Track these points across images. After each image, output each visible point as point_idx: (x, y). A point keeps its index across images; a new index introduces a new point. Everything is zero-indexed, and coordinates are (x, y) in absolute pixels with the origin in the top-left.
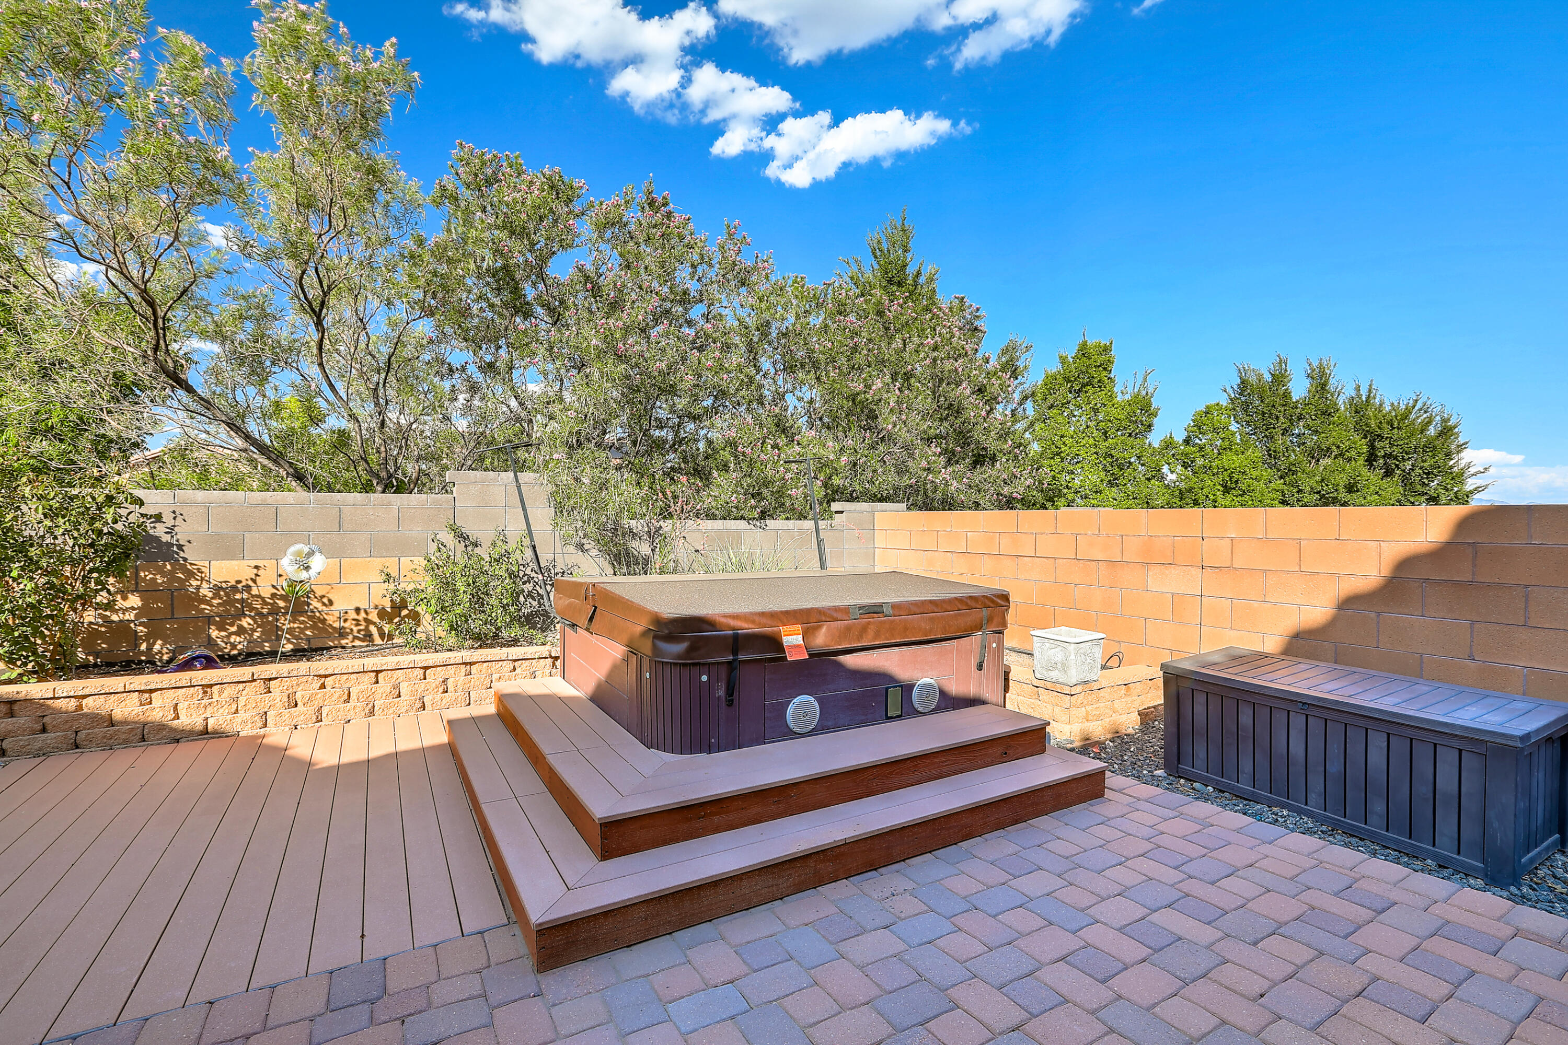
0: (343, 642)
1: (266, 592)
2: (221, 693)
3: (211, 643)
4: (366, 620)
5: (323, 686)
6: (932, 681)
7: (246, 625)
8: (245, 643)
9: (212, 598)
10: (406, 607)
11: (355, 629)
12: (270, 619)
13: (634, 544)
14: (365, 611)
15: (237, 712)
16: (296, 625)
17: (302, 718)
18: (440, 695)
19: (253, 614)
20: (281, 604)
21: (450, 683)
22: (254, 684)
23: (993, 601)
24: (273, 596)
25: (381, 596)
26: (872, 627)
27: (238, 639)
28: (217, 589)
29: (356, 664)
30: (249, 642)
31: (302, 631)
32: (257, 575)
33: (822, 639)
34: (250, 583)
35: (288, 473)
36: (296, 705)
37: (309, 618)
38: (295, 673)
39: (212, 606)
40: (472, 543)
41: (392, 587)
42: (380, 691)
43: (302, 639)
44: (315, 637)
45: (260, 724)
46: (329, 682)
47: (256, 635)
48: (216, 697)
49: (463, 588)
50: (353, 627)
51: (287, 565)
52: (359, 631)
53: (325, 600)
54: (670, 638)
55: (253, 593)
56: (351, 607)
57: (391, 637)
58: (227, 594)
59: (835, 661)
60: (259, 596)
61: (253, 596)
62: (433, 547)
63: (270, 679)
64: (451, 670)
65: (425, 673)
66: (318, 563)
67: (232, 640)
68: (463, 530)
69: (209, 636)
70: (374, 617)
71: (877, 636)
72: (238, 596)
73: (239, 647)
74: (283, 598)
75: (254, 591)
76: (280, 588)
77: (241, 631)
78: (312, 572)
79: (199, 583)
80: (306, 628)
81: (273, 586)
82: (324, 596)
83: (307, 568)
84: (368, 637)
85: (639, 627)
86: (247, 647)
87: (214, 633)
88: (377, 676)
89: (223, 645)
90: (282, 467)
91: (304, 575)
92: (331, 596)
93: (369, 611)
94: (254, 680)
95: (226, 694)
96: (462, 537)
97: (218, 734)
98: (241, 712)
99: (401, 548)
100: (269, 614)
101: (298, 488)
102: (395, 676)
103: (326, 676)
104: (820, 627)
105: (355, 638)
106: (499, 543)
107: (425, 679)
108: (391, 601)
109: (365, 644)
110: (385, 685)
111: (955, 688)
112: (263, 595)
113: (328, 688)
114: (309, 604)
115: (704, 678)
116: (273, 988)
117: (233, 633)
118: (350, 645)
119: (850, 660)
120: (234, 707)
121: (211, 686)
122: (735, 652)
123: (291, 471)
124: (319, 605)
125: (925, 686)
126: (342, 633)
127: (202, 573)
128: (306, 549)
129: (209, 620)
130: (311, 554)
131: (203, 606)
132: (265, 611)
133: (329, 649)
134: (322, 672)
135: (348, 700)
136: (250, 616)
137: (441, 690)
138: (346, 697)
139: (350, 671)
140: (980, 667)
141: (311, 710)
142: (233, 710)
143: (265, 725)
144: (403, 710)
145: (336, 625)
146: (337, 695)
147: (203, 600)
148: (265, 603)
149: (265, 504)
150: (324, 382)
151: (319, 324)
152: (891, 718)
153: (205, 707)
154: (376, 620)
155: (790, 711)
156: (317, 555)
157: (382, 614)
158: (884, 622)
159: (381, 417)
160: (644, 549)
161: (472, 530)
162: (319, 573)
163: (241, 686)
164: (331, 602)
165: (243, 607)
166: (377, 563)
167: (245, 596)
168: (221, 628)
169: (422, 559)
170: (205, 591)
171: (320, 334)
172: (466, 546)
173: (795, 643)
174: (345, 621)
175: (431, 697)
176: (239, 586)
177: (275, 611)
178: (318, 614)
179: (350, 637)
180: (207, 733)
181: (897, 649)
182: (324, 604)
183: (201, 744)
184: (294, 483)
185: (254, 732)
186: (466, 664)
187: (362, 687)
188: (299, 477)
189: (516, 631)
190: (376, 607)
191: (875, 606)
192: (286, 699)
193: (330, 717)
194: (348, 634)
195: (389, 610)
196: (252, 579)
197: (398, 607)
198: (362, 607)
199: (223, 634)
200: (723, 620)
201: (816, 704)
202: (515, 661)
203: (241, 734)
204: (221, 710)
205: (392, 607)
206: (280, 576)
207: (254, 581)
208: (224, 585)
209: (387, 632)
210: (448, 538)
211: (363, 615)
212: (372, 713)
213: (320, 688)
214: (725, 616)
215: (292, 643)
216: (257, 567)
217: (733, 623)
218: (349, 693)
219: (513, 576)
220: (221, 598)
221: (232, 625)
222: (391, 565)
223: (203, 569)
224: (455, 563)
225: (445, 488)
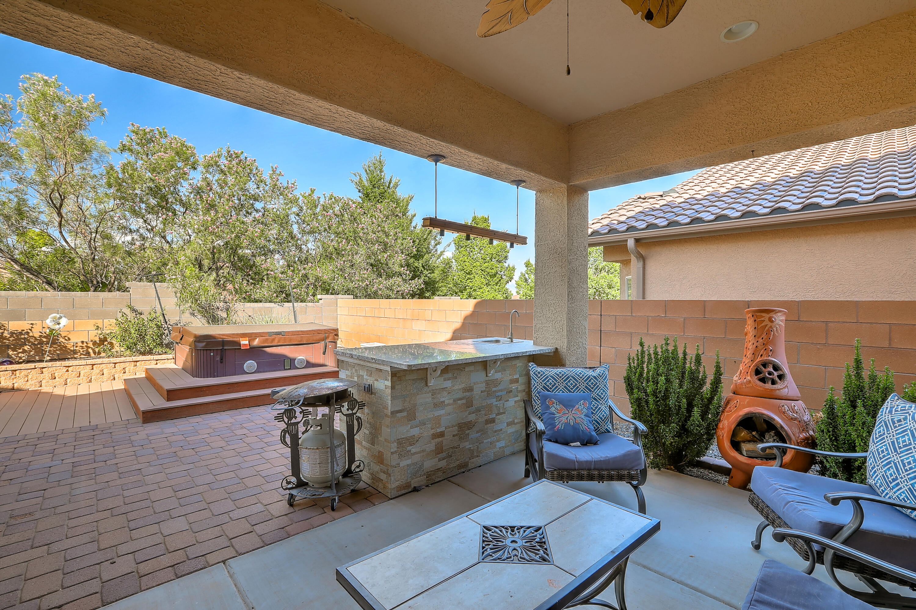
0: (76, 356)
1: (37, 335)
2: (20, 373)
3: (9, 356)
4: (86, 346)
5: (67, 371)
6: (303, 358)
7: (26, 349)
8: (26, 357)
9: (9, 337)
10: (107, 341)
11: (81, 350)
12: (39, 346)
13: (220, 313)
14: (86, 343)
15: (28, 381)
16: (52, 349)
17: (58, 383)
18: (122, 374)
19: (30, 344)
20: (44, 340)
21: (127, 370)
22: (35, 370)
23: (329, 331)
24: (40, 336)
25: (94, 336)
26: (276, 339)
27: (23, 355)
28: (12, 334)
29: (83, 362)
30: (28, 356)
31: (55, 351)
32: (32, 327)
33: (256, 342)
34: (29, 331)
35: (43, 282)
36: (55, 378)
37: (59, 346)
38: (55, 365)
39: (9, 341)
40: (139, 313)
41: (100, 332)
42: (94, 373)
43: (54, 355)
44: (61, 354)
45: (39, 386)
46: (70, 369)
47: (32, 353)
48: (18, 375)
49: (133, 332)
50: (80, 349)
51: (49, 322)
52: (83, 351)
53: (66, 338)
54: (199, 342)
55: (30, 335)
56: (79, 341)
57: (99, 353)
58: (17, 336)
59: (263, 350)
60: (33, 336)
61: (30, 336)
62: (119, 315)
63: (43, 368)
64: (127, 364)
65: (115, 365)
66: (64, 321)
67: (20, 355)
68: (135, 308)
69: (8, 354)
70: (91, 345)
71: (279, 341)
72: (23, 337)
73: (23, 358)
74: (45, 337)
75: (31, 334)
76: (43, 333)
77: (24, 351)
78: (61, 326)
79: (3, 331)
80: (57, 350)
81: (40, 332)
82: (66, 336)
83: (59, 324)
84: (88, 354)
85: (191, 339)
86: (27, 359)
87: (11, 352)
88: (92, 367)
89: (15, 357)
90: (40, 279)
91: (57, 327)
92: (69, 336)
93: (88, 342)
94: (36, 368)
95: (22, 374)
96: (134, 310)
97: (19, 390)
98: (30, 381)
99: (104, 315)
100: (38, 344)
101: (49, 289)
102: (101, 367)
103: (69, 367)
104: (256, 339)
105: (81, 354)
106: (152, 313)
107: (115, 367)
108: (99, 338)
109: (86, 357)
110: (96, 369)
111: (313, 361)
112: (35, 336)
113: (70, 372)
114: (58, 340)
115: (212, 354)
116: (63, 430)
117: (20, 352)
118: (79, 357)
119: (268, 350)
120: (26, 379)
121: (16, 371)
122: (223, 346)
123: (45, 280)
124: (63, 340)
125: (299, 359)
126: (75, 352)
127: (4, 326)
128: (58, 316)
129: (8, 347)
130: (60, 318)
131: (5, 341)
132: (36, 343)
133: (68, 359)
134: (67, 365)
135: (79, 376)
136: (28, 345)
137: (122, 372)
138: (78, 375)
139: (80, 364)
140: (324, 353)
141: (62, 380)
142: (26, 380)
143: (41, 386)
144: (105, 380)
145: (72, 349)
146: (74, 374)
147: (5, 338)
148: (36, 339)
149: (36, 297)
150: (62, 239)
151: (60, 214)
152: (287, 369)
153: (13, 379)
154: (92, 346)
155: (245, 365)
156: (63, 318)
157: (95, 343)
158: (282, 337)
159: (93, 256)
160: (224, 315)
161: (139, 308)
162: (64, 326)
163: (29, 371)
164: (69, 339)
165: (25, 341)
166: (93, 322)
167: (26, 336)
168: (14, 350)
169: (114, 320)
170: (6, 334)
171: (60, 219)
172: (136, 315)
173: (245, 343)
174: (76, 347)
175: (118, 375)
176: (23, 332)
177: (41, 343)
178: (63, 344)
179: (79, 354)
180: (14, 389)
181: (288, 347)
182: (66, 340)
183: (11, 393)
184: (47, 286)
185: (36, 389)
186: (134, 362)
187: (86, 371)
188: (49, 283)
189: (159, 349)
190: (92, 341)
191: (278, 332)
192: (51, 376)
193: (71, 383)
194: (78, 352)
195: (98, 342)
196: (30, 329)
197: (103, 341)
198: (84, 341)
199: (15, 353)
200: (218, 336)
201: (255, 363)
202: (157, 360)
203: (30, 390)
204: (21, 380)
205: (99, 341)
206: (44, 328)
207: (31, 330)
208: (16, 332)
209: (97, 352)
210: (127, 311)
211: (85, 344)
212: (90, 381)
213: (66, 371)
214: (219, 335)
215: (50, 357)
216: (32, 324)
217: (222, 337)
218: (80, 373)
219: (158, 327)
220: (14, 338)
221: (20, 349)
222: (99, 322)
223: (5, 325)
224: (130, 321)
225: (126, 290)
